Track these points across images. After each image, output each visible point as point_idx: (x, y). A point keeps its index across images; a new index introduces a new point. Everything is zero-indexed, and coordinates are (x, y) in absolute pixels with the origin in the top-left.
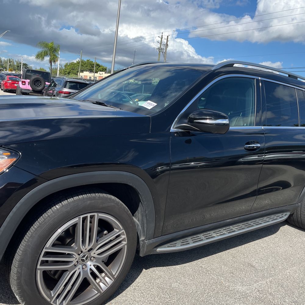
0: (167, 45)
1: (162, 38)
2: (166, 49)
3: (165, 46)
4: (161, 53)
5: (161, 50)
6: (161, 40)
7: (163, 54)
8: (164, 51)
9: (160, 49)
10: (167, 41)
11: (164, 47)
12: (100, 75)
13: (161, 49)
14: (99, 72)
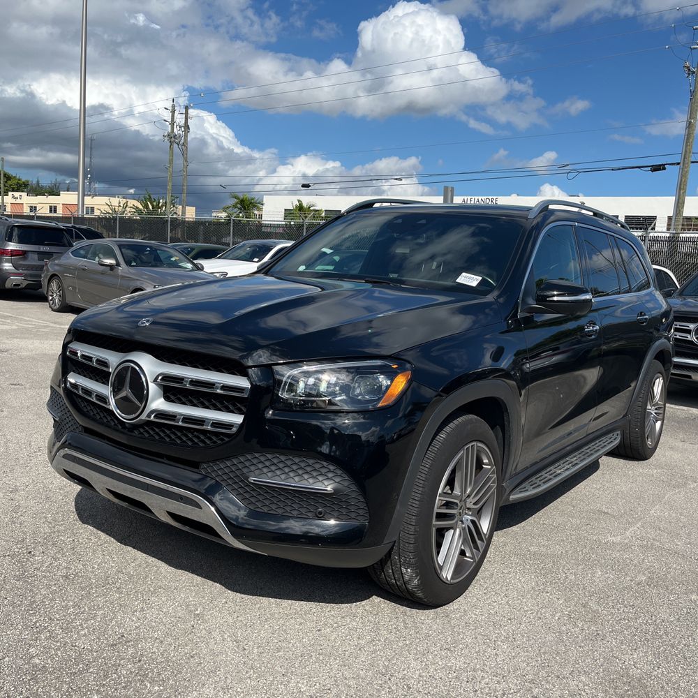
0: (187, 127)
1: (173, 112)
2: (186, 136)
3: (183, 129)
4: (175, 145)
5: (173, 139)
6: (173, 116)
7: (180, 147)
8: (182, 141)
9: (172, 137)
10: (186, 119)
11: (180, 132)
12: (14, 201)
13: (174, 137)
14: (10, 193)
